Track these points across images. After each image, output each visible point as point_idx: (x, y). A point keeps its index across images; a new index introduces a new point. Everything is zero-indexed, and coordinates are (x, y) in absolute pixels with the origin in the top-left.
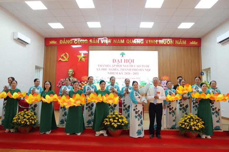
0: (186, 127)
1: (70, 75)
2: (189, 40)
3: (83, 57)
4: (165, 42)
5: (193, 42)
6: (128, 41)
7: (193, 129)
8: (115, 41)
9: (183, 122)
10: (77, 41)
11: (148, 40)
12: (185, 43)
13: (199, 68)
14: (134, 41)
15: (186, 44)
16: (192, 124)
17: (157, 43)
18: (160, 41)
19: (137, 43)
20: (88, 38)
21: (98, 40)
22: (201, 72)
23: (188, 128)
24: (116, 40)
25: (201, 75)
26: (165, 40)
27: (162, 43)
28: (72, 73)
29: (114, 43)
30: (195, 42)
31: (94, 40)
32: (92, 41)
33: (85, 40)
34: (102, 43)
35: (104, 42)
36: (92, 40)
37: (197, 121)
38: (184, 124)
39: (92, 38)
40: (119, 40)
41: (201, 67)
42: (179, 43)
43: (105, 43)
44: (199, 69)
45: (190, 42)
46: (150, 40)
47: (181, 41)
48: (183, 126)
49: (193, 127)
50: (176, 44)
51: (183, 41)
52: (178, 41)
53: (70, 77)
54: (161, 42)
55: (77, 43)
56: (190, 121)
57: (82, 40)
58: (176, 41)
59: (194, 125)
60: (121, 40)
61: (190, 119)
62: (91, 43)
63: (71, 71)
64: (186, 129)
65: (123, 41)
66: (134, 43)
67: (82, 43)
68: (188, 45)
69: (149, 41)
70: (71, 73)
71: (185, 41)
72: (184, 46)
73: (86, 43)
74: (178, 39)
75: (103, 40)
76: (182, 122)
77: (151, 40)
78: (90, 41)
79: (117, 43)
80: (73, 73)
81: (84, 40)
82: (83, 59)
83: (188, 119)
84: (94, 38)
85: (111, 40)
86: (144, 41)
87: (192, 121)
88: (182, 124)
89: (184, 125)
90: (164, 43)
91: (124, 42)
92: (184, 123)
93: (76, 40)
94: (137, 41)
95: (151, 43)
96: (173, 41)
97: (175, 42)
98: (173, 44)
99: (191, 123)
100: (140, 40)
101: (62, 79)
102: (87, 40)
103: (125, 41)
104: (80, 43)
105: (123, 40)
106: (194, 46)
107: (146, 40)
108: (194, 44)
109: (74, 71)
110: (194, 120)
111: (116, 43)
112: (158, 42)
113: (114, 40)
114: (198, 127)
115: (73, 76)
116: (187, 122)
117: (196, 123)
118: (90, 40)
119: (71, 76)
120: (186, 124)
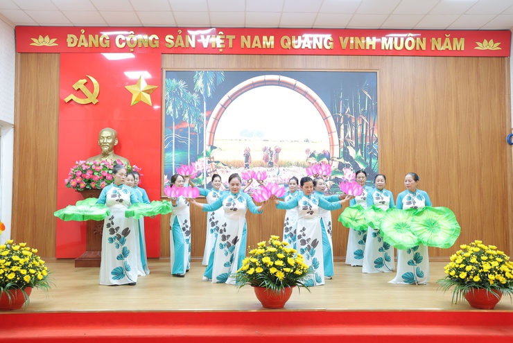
0: (471, 277)
1: (106, 149)
2: (473, 36)
3: (145, 91)
4: (399, 45)
5: (485, 41)
6: (286, 41)
7: (492, 283)
8: (245, 41)
9: (460, 264)
10: (123, 38)
11: (347, 39)
12: (460, 45)
13: (504, 122)
14: (304, 42)
15: (463, 49)
16: (486, 267)
17: (374, 48)
18: (384, 40)
19: (314, 47)
20: (161, 31)
21: (194, 38)
22: (508, 134)
23: (477, 279)
24: (249, 37)
25: (508, 145)
26: (399, 39)
27: (391, 48)
28: (113, 142)
29: (242, 46)
30: (491, 41)
31: (180, 37)
32: (174, 40)
33: (151, 38)
34: (205, 45)
35: (210, 45)
36: (172, 37)
37: (497, 259)
38: (463, 270)
39: (173, 30)
40: (257, 38)
41: (507, 120)
42: (443, 48)
43: (213, 46)
44: (504, 127)
45: (478, 43)
46: (352, 38)
47: (447, 40)
48: (463, 275)
49: (491, 277)
50: (433, 48)
51: (455, 40)
52: (440, 39)
53: (108, 155)
54: (387, 42)
55: (124, 44)
56: (479, 260)
57: (140, 37)
58: (434, 39)
59: (491, 272)
60: (265, 38)
61: (479, 255)
62: (170, 46)
63: (107, 135)
64: (472, 281)
65: (269, 42)
66: (303, 47)
67: (140, 46)
68: (470, 54)
69: (352, 42)
70: (110, 141)
71: (462, 40)
72: (456, 55)
73: (153, 46)
74: (441, 34)
75: (208, 36)
76: (457, 266)
77: (357, 38)
78: (167, 40)
79: (253, 47)
80: (117, 142)
81: (146, 37)
82: (147, 99)
83: (472, 254)
84: (180, 31)
85: (234, 37)
86: (336, 41)
87: (486, 261)
88: (458, 270)
89: (465, 271)
90: (397, 48)
91: (273, 43)
92: (462, 266)
93: (120, 35)
94: (315, 41)
95: (357, 48)
96: (424, 39)
97: (429, 44)
98: (424, 48)
99: (484, 266)
100: (323, 39)
101: (81, 162)
102: (157, 38)
103: (277, 41)
104: (134, 45)
105: (272, 38)
106: (488, 55)
107: (341, 38)
108: (488, 48)
109: (117, 137)
110: (491, 257)
111: (249, 46)
112: (378, 45)
113: (243, 38)
114: (504, 276)
115: (116, 149)
116: (473, 264)
117: (497, 264)
118: (168, 37)
119: (109, 150)
120: (469, 268)
